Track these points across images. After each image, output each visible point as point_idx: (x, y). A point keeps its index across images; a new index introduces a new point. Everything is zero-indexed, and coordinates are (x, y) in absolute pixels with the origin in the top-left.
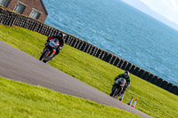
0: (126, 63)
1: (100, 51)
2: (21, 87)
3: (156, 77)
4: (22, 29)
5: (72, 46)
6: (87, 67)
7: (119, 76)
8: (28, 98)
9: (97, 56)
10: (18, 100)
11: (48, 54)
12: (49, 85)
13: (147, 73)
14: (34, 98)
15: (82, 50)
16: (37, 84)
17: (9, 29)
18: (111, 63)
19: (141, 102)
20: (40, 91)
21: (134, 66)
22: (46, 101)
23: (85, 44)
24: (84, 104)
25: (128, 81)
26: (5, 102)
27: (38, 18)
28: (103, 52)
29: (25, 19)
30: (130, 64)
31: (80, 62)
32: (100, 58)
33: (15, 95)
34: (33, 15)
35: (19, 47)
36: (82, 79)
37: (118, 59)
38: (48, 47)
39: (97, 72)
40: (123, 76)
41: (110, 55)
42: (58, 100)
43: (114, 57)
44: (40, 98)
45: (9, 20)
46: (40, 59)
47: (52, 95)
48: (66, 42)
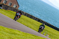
0: (45, 22)
1: (37, 18)
2: (11, 30)
3: (55, 27)
4: (11, 11)
5: (27, 17)
6: (32, 23)
7: (41, 25)
8: (13, 34)
9: (36, 20)
10: (9, 35)
11: (17, 17)
12: (20, 30)
13: (52, 26)
14: (15, 34)
15: (31, 18)
16: (16, 29)
17: (6, 11)
18: (40, 22)
19: (50, 35)
20: (17, 32)
21: (48, 23)
22: (19, 35)
23: (32, 16)
24: (31, 36)
25: (44, 27)
26: (5, 35)
28: (38, 19)
29: (12, 8)
31: (30, 22)
32: (37, 21)
33: (9, 33)
35: (10, 17)
36: (31, 28)
37: (43, 21)
38: (17, 15)
39: (36, 25)
40: (42, 25)
41: (40, 20)
42: (23, 34)
44: (17, 34)
45: (6, 8)
46: (14, 19)
47: (21, 33)
48: (25, 15)
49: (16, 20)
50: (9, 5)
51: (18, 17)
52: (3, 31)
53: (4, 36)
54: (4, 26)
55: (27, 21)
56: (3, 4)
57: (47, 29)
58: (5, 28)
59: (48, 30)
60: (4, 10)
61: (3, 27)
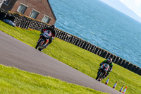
0: (118, 58)
2: (35, 78)
4: (36, 31)
5: (76, 45)
6: (87, 61)
7: (104, 62)
8: (41, 87)
9: (95, 53)
12: (57, 76)
14: (45, 86)
15: (83, 48)
17: (25, 31)
19: (130, 90)
20: (50, 81)
21: (124, 61)
22: (55, 88)
23: (86, 43)
24: (84, 91)
25: (111, 66)
26: (22, 89)
27: (48, 22)
28: (100, 50)
29: (38, 23)
30: (121, 59)
31: (82, 58)
32: (98, 54)
33: (30, 84)
34: (44, 20)
36: (83, 71)
37: (112, 55)
39: (95, 66)
41: (106, 52)
42: (65, 88)
43: (109, 54)
44: (50, 87)
45: (25, 24)
47: (60, 84)
48: (70, 42)
49: (40, 50)
50: (31, 16)
51: (46, 41)
52: (18, 79)
53: (19, 91)
54: (19, 67)
56: (17, 15)
57: (122, 75)
60: (19, 28)
61: (16, 70)
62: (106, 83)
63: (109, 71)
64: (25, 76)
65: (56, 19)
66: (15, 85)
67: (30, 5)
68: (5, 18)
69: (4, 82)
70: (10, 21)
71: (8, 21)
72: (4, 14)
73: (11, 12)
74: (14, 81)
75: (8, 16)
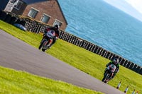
1: (109, 53)
2: (46, 82)
5: (87, 49)
6: (99, 66)
7: (110, 63)
8: (52, 91)
9: (107, 58)
14: (55, 90)
15: (95, 52)
17: (36, 36)
20: (61, 85)
21: (136, 65)
22: (66, 93)
28: (112, 54)
30: (133, 64)
31: (93, 62)
32: (109, 59)
36: (95, 76)
37: (123, 60)
41: (118, 57)
44: (61, 91)
45: (36, 28)
46: (40, 48)
47: (71, 88)
50: (42, 21)
52: (28, 84)
55: (87, 60)
56: (28, 19)
58: (33, 77)
59: (136, 81)
61: (27, 75)
62: (118, 88)
63: (115, 72)
64: (36, 80)
65: (67, 24)
66: (25, 89)
67: (42, 9)
68: (16, 23)
69: (14, 86)
70: (21, 26)
71: (18, 25)
72: (14, 18)
73: (22, 17)
74: (24, 85)
75: (19, 20)
